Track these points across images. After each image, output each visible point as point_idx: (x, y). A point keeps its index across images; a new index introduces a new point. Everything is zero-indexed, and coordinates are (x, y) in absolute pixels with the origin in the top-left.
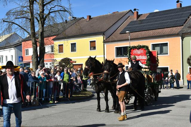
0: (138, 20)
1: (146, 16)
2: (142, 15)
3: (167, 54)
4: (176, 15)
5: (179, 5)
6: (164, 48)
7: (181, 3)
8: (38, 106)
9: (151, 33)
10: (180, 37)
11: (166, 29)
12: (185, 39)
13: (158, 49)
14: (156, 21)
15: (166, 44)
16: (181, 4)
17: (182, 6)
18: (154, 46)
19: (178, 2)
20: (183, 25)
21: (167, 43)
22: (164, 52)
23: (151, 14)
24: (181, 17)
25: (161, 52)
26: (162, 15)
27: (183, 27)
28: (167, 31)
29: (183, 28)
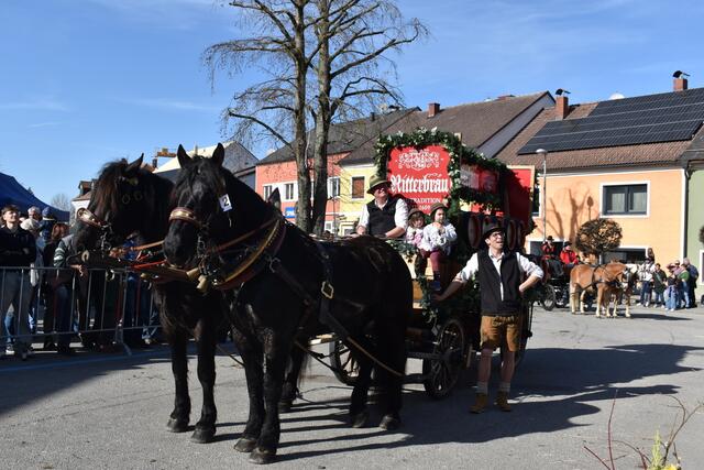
0: (568, 118)
1: (590, 110)
2: (578, 105)
3: (645, 213)
4: (671, 111)
5: (681, 84)
6: (637, 196)
7: (685, 77)
9: (603, 155)
10: (683, 170)
11: (645, 146)
12: (694, 174)
13: (619, 199)
14: (616, 125)
15: (643, 188)
16: (685, 82)
17: (689, 87)
18: (609, 191)
19: (677, 74)
20: (690, 139)
21: (646, 185)
22: (637, 207)
23: (602, 104)
24: (685, 117)
25: (629, 208)
26: (634, 108)
27: (689, 143)
28: (647, 152)
29: (691, 147)
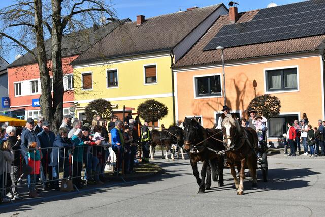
0: (237, 23)
1: (253, 16)
2: (244, 13)
3: (296, 89)
4: (311, 14)
6: (290, 77)
8: (72, 191)
9: (264, 48)
10: (321, 57)
11: (293, 40)
13: (277, 80)
14: (273, 26)
15: (293, 71)
18: (270, 74)
21: (296, 68)
22: (290, 85)
23: (261, 11)
24: (320, 18)
25: (284, 86)
26: (285, 13)
27: (324, 36)
28: (295, 44)
